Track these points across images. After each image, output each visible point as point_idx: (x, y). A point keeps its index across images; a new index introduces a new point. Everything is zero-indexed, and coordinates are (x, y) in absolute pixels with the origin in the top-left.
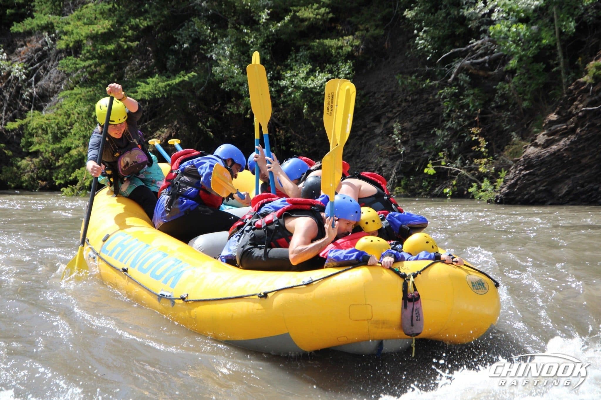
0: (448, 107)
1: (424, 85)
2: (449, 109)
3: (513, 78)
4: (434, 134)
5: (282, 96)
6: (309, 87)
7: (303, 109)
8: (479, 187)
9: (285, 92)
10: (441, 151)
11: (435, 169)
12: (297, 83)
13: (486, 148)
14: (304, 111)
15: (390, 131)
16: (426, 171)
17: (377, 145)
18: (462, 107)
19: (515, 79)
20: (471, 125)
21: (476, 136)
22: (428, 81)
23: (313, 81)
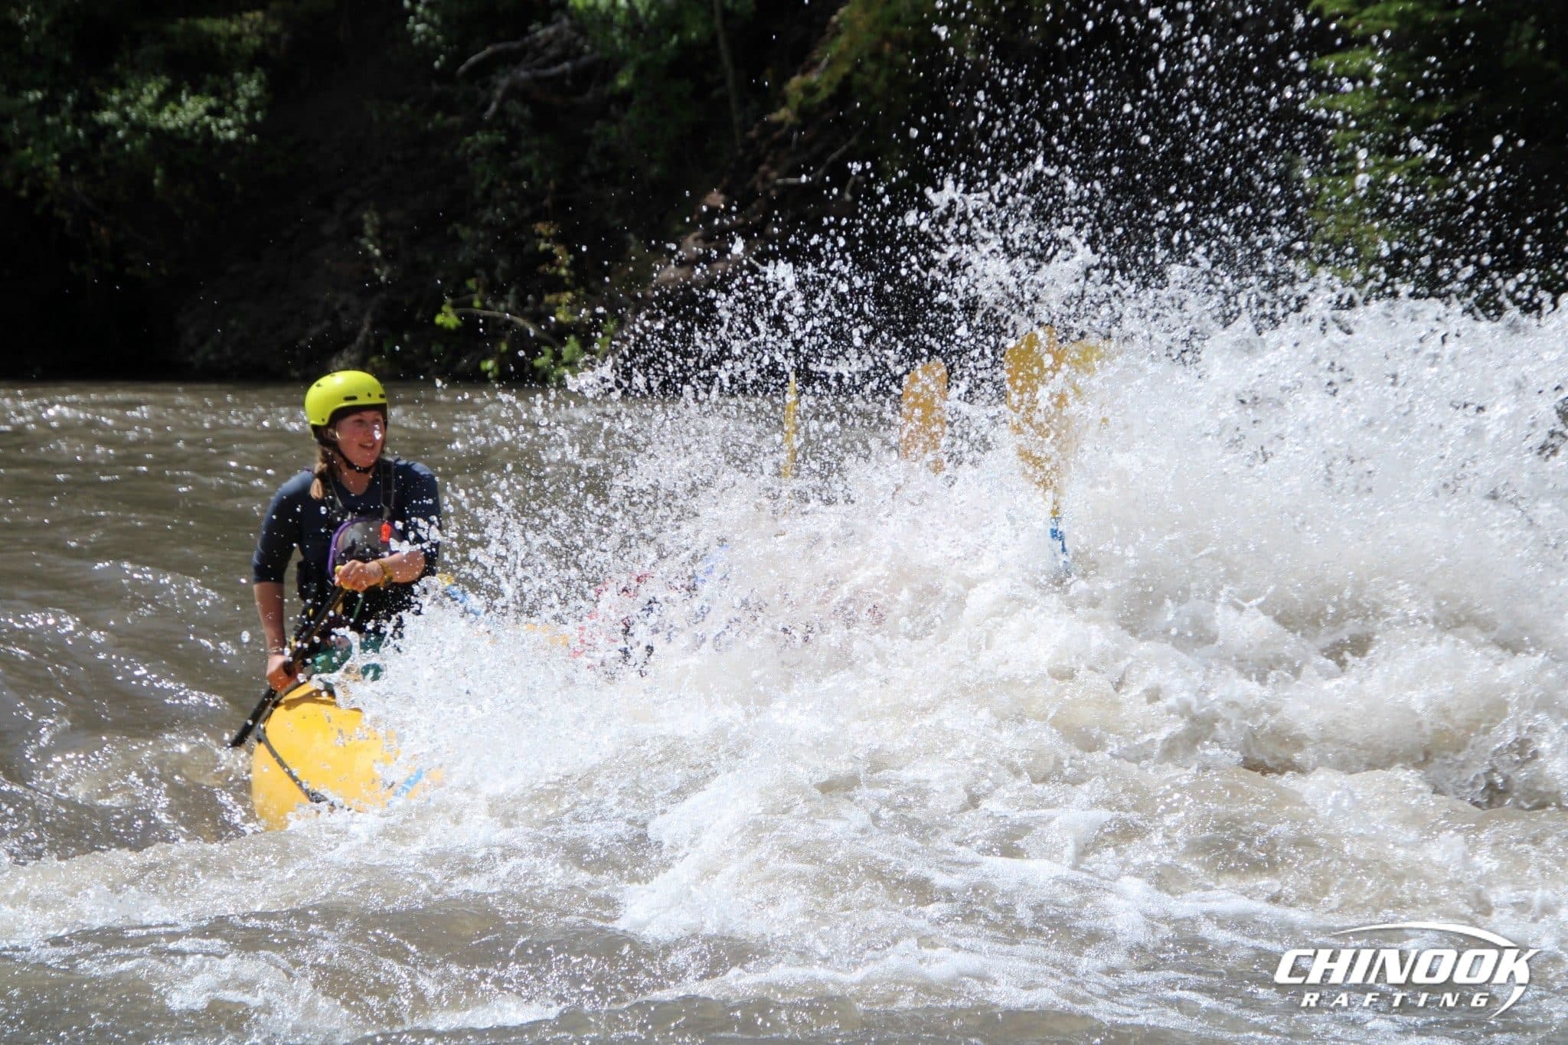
0: (484, 175)
1: (430, 126)
2: (488, 180)
3: (626, 110)
4: (456, 239)
5: (102, 146)
6: (164, 126)
7: (153, 176)
8: (557, 357)
9: (109, 138)
10: (473, 275)
11: (459, 316)
12: (139, 117)
13: (567, 268)
14: (156, 182)
15: (355, 230)
16: (439, 319)
17: (327, 261)
18: (517, 176)
19: (631, 115)
20: (537, 217)
21: (547, 241)
22: (439, 116)
23: (174, 113)
